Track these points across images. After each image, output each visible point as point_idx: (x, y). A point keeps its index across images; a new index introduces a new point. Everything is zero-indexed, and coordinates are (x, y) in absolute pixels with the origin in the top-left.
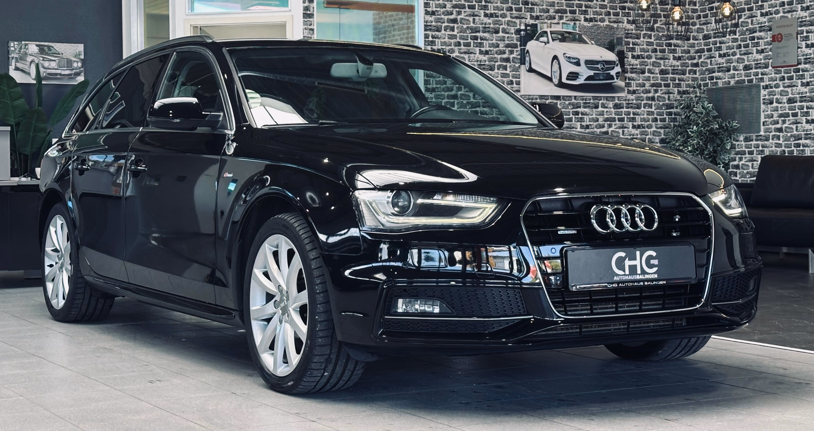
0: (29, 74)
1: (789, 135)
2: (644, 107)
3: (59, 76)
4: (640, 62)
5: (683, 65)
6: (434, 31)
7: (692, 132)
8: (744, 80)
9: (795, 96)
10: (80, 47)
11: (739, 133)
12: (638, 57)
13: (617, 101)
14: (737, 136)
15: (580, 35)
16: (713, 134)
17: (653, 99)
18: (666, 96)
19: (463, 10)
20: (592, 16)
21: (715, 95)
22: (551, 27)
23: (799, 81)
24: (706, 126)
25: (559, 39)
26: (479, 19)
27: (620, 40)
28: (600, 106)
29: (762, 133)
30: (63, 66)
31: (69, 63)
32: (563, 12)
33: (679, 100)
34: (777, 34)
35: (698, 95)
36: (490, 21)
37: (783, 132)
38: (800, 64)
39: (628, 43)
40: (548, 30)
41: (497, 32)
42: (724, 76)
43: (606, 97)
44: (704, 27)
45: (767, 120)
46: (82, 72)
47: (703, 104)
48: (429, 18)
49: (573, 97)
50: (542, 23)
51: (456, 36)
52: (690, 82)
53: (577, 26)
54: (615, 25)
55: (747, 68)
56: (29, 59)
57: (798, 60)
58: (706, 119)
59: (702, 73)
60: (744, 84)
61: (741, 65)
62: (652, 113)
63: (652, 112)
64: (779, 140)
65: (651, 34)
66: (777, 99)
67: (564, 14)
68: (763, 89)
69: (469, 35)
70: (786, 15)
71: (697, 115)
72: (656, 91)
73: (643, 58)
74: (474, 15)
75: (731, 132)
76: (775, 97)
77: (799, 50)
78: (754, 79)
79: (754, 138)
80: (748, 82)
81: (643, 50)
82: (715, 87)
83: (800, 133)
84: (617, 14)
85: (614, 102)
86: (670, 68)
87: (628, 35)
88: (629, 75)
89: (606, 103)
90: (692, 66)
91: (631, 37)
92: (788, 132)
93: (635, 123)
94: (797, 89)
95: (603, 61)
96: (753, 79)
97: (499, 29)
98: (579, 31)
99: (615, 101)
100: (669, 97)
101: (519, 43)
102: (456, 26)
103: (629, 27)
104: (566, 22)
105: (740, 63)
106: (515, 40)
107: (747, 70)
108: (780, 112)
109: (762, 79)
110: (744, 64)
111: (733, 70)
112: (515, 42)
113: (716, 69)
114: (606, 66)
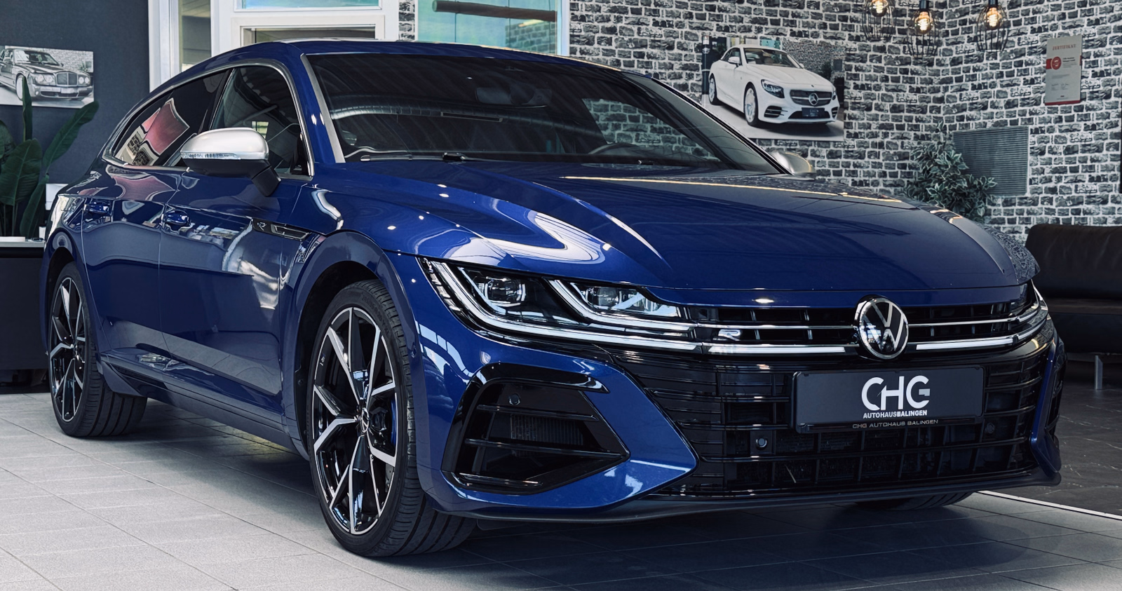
0: (15, 92)
1: (1065, 197)
2: (869, 157)
3: (58, 97)
4: (865, 95)
5: (923, 100)
6: (583, 44)
7: (933, 192)
8: (1006, 121)
9: (1075, 143)
10: (89, 56)
11: (997, 194)
12: (863, 87)
13: (832, 148)
14: (994, 198)
15: (784, 55)
16: (960, 195)
17: (881, 145)
18: (899, 142)
19: (624, 16)
20: (801, 29)
21: (966, 142)
22: (745, 43)
23: (1082, 123)
24: (952, 184)
25: (756, 60)
26: (647, 29)
27: (838, 63)
28: (810, 154)
29: (1028, 195)
30: (62, 81)
31: (73, 78)
32: (762, 22)
33: (916, 148)
34: (1053, 58)
35: (942, 141)
36: (662, 31)
37: (1057, 194)
38: (1085, 99)
39: (849, 68)
40: (741, 47)
41: (671, 47)
42: (978, 116)
43: (818, 141)
44: (953, 48)
45: (1035, 176)
46: (91, 91)
47: (949, 153)
48: (577, 25)
49: (773, 142)
50: (733, 36)
51: (613, 51)
52: (932, 124)
53: (781, 42)
54: (833, 43)
55: (1009, 104)
56: (15, 70)
57: (1081, 93)
58: (952, 174)
59: (948, 111)
60: (1005, 127)
61: (1002, 100)
62: (880, 165)
63: (879, 163)
64: (1052, 204)
65: (881, 56)
66: (1050, 147)
67: (764, 24)
68: (1031, 133)
69: (632, 51)
70: (1066, 31)
71: (939, 168)
72: (886, 135)
73: (870, 89)
74: (638, 23)
75: (985, 194)
76: (1048, 145)
77: (1084, 80)
78: (1020, 121)
79: (1017, 201)
80: (1011, 125)
81: (869, 78)
82: (965, 131)
83: (1080, 195)
84: (835, 27)
86: (905, 104)
87: (849, 57)
88: (849, 112)
89: (818, 150)
90: (934, 102)
91: (854, 60)
92: (1064, 194)
93: (856, 179)
94: (1078, 134)
95: (816, 92)
96: (1018, 120)
97: (674, 43)
98: (783, 49)
99: (829, 147)
100: (902, 143)
101: (700, 64)
102: (614, 37)
103: (852, 45)
104: (765, 36)
105: (1000, 98)
106: (695, 60)
107: (1010, 108)
108: (1054, 166)
109: (1030, 120)
110: (1006, 99)
111: (991, 107)
112: (695, 62)
113: (968, 106)
114: (819, 99)
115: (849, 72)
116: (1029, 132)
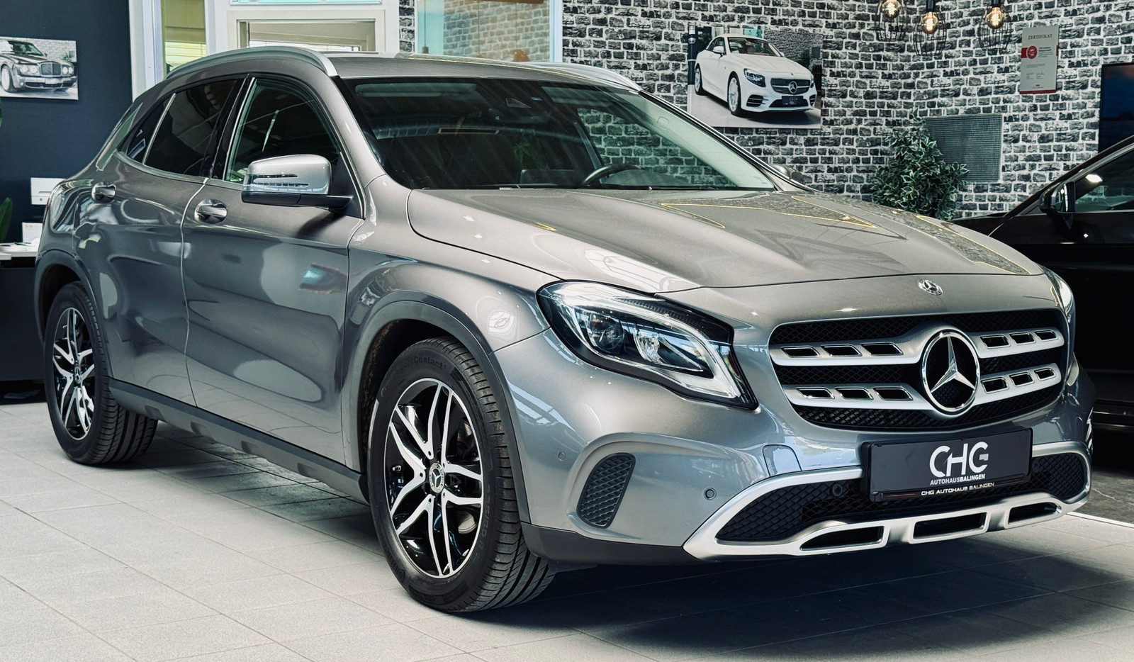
1: (1039, 184)
2: (844, 144)
3: (42, 88)
4: (841, 82)
5: (894, 86)
6: (576, 37)
7: (908, 179)
8: (979, 109)
9: (1050, 132)
10: (71, 46)
11: (969, 180)
12: (838, 75)
13: (809, 136)
14: (965, 184)
15: (766, 44)
16: (934, 181)
17: (855, 132)
18: (872, 129)
19: (614, 7)
20: (782, 17)
21: (936, 127)
22: (729, 33)
23: (1057, 113)
24: (926, 170)
26: (635, 20)
27: (816, 50)
28: (788, 142)
29: (1001, 181)
30: (47, 72)
31: (56, 68)
32: (744, 11)
33: (887, 134)
34: (1028, 47)
35: (915, 127)
36: (649, 22)
37: (1031, 181)
38: (1060, 89)
39: (826, 55)
40: (725, 36)
41: (658, 38)
42: (950, 103)
43: (796, 129)
45: (1008, 163)
46: (75, 82)
47: (923, 140)
48: (568, 17)
49: (754, 130)
50: (717, 26)
51: (604, 43)
52: (903, 109)
53: (763, 30)
54: (811, 30)
55: (983, 92)
57: (1057, 83)
58: (926, 161)
60: (978, 114)
61: (975, 87)
62: (853, 152)
63: (854, 150)
64: (1025, 191)
65: (856, 43)
66: (1024, 135)
67: (746, 13)
68: (1005, 121)
69: (622, 42)
70: (1043, 21)
71: (914, 155)
72: (859, 122)
73: (845, 76)
74: (628, 14)
75: (957, 180)
76: (1022, 133)
77: (1060, 70)
78: (993, 108)
79: (989, 187)
80: (984, 112)
81: (845, 65)
82: (936, 117)
84: (813, 15)
85: (806, 137)
86: (877, 90)
87: (827, 44)
88: (826, 99)
89: (796, 138)
90: (905, 88)
91: (830, 47)
92: (1037, 181)
93: (831, 166)
94: (1053, 123)
95: (795, 80)
96: (991, 108)
97: (661, 33)
98: (764, 38)
99: (807, 134)
100: (875, 129)
101: (686, 54)
102: (605, 28)
103: (829, 32)
104: (748, 25)
105: (973, 85)
106: (681, 50)
107: (982, 95)
108: (1028, 154)
109: (1004, 108)
110: (979, 87)
111: (963, 94)
112: (681, 52)
113: (939, 93)
114: (798, 87)
115: (826, 60)
116: (1003, 120)
